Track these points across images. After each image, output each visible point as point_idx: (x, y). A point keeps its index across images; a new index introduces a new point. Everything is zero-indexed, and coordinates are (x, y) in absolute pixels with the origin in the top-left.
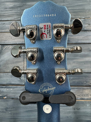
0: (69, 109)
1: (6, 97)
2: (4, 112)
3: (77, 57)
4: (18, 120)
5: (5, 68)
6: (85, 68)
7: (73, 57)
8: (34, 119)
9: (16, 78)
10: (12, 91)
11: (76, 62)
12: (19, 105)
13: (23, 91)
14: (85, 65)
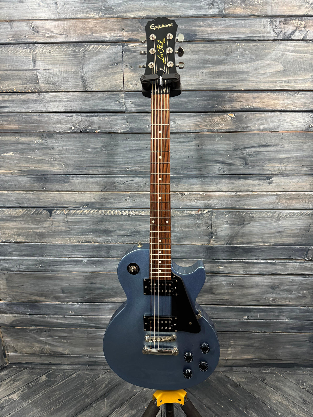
0: (191, 146)
1: (99, 130)
2: (98, 153)
3: (206, 64)
4: (119, 163)
5: (93, 83)
6: (218, 83)
7: (201, 65)
8: (141, 161)
9: (113, 101)
10: (107, 121)
11: (205, 73)
12: (119, 142)
13: (124, 120)
14: (218, 78)
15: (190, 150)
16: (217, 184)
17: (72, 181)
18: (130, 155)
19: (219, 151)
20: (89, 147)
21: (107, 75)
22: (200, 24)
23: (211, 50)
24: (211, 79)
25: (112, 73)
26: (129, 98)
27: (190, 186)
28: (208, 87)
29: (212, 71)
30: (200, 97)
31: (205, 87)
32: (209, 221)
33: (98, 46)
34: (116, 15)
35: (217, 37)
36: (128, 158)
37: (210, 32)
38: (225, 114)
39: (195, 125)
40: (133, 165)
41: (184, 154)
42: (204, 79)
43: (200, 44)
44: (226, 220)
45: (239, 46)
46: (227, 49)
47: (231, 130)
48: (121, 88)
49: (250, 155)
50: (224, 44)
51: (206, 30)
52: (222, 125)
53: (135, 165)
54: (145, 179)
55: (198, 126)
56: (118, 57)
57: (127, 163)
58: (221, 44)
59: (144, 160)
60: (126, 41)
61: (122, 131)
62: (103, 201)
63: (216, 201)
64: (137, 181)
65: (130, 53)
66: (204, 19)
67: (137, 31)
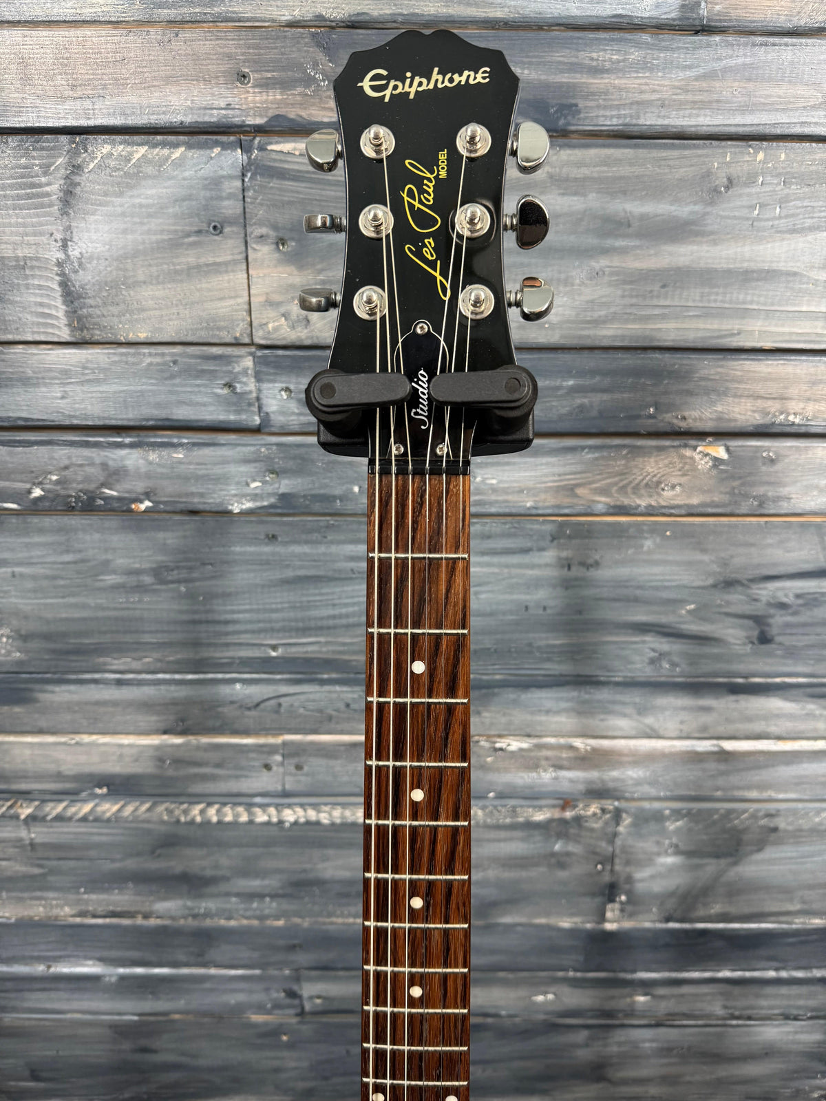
0: (539, 566)
1: (148, 503)
2: (147, 591)
3: (617, 236)
4: (238, 627)
5: (114, 310)
6: (663, 317)
7: (592, 241)
8: (331, 622)
9: (205, 386)
10: (183, 466)
11: (611, 274)
12: (238, 549)
13: (257, 464)
14: (666, 298)
15: (536, 584)
16: (642, 711)
17: (41, 696)
18: (282, 598)
19: (657, 588)
20: (105, 567)
21: (175, 276)
22: (592, 59)
23: (637, 177)
24: (634, 301)
25: (198, 267)
26: (275, 374)
27: (529, 717)
28: (620, 332)
29: (638, 265)
30: (581, 374)
31: (608, 333)
32: (603, 844)
33: (129, 149)
34: (208, 10)
35: (666, 122)
36: (276, 611)
37: (638, 97)
38: (686, 446)
39: (558, 489)
40: (297, 637)
41: (507, 597)
42: (604, 300)
43: (593, 152)
44: (671, 839)
45: (765, 162)
46: (708, 174)
47: (710, 510)
48: (239, 331)
49: (783, 606)
50: (699, 152)
51: (620, 89)
52: (673, 487)
53: (305, 636)
54: (345, 689)
55: (571, 490)
56: (220, 198)
57: (273, 630)
58: (687, 152)
59: (341, 616)
60: (259, 130)
61: (248, 505)
62: (170, 772)
63: (633, 773)
64: (311, 697)
65: (275, 183)
66: (613, 40)
67: (307, 86)
